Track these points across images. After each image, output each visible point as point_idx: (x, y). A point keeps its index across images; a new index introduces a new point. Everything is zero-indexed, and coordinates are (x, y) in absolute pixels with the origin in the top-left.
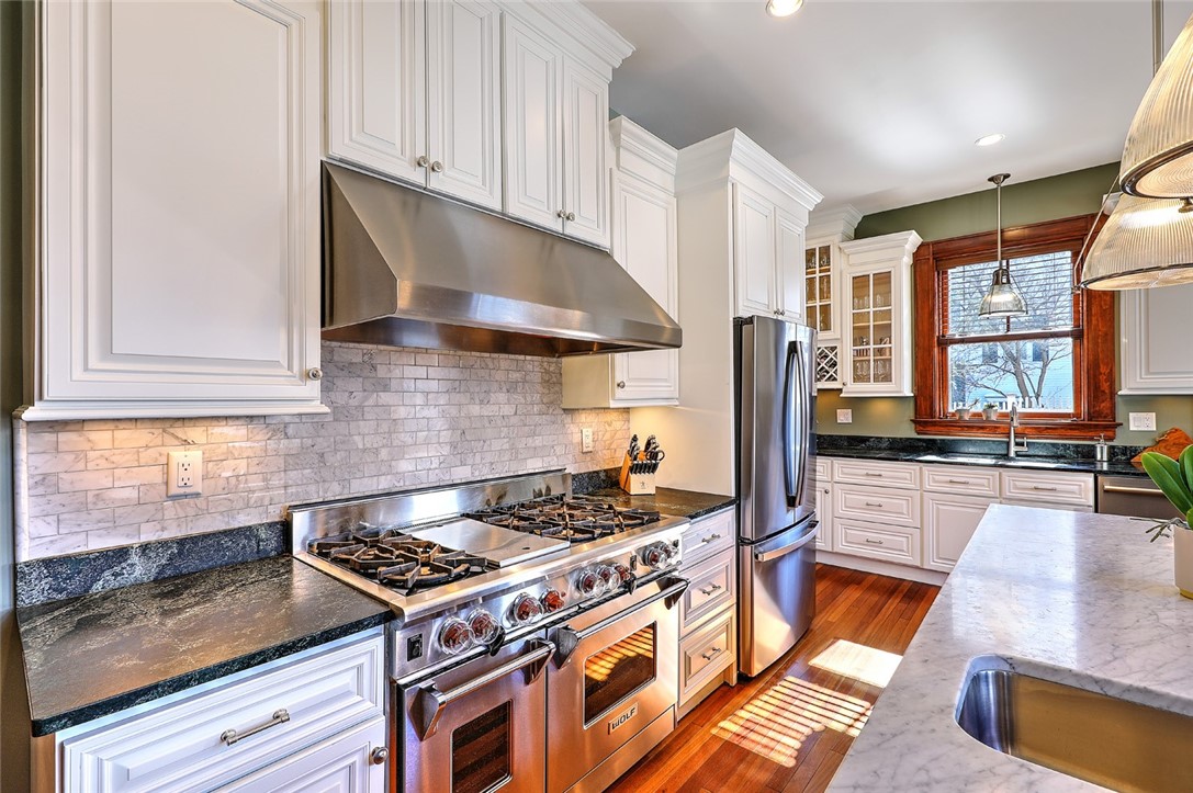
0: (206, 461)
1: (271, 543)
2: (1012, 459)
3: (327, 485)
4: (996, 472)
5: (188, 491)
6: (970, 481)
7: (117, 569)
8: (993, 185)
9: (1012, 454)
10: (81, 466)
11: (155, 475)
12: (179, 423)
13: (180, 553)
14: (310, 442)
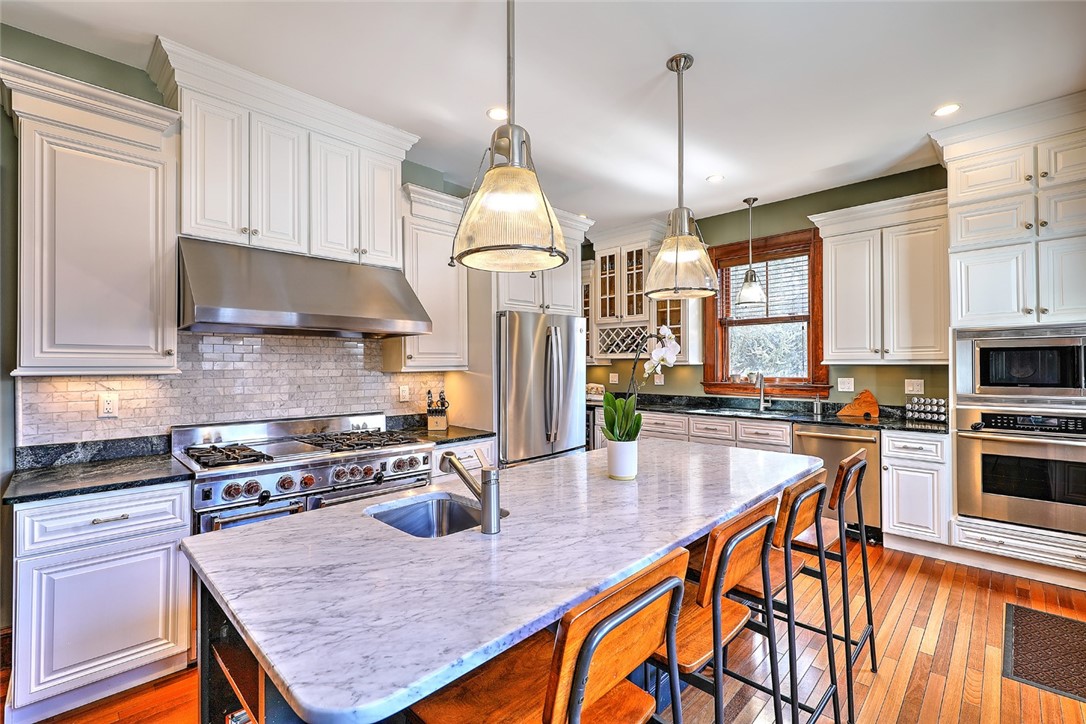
0: (121, 400)
1: (160, 447)
2: (761, 413)
3: (198, 416)
4: (740, 422)
5: (110, 415)
6: (718, 428)
7: (69, 454)
8: (746, 206)
9: (762, 409)
10: (50, 400)
11: (91, 406)
12: (105, 379)
13: (105, 448)
14: (187, 391)
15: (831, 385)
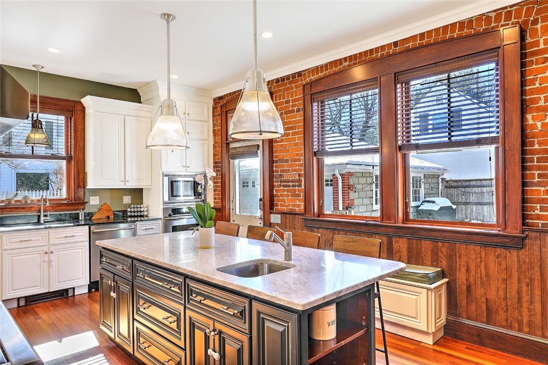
4: (46, 231)
6: (32, 239)
9: (42, 222)
15: (86, 201)
